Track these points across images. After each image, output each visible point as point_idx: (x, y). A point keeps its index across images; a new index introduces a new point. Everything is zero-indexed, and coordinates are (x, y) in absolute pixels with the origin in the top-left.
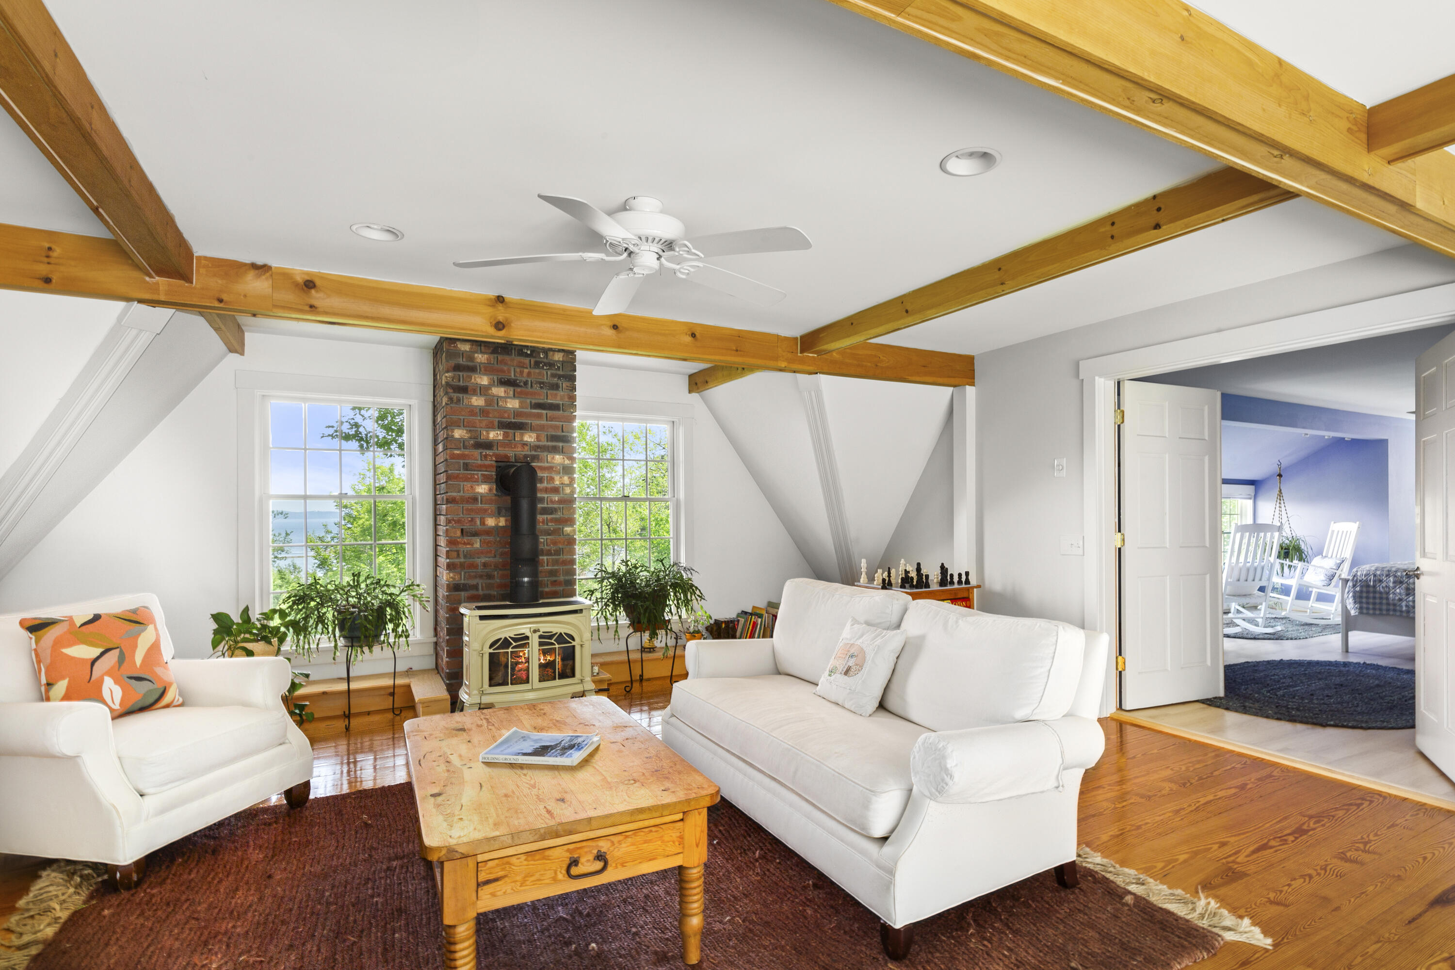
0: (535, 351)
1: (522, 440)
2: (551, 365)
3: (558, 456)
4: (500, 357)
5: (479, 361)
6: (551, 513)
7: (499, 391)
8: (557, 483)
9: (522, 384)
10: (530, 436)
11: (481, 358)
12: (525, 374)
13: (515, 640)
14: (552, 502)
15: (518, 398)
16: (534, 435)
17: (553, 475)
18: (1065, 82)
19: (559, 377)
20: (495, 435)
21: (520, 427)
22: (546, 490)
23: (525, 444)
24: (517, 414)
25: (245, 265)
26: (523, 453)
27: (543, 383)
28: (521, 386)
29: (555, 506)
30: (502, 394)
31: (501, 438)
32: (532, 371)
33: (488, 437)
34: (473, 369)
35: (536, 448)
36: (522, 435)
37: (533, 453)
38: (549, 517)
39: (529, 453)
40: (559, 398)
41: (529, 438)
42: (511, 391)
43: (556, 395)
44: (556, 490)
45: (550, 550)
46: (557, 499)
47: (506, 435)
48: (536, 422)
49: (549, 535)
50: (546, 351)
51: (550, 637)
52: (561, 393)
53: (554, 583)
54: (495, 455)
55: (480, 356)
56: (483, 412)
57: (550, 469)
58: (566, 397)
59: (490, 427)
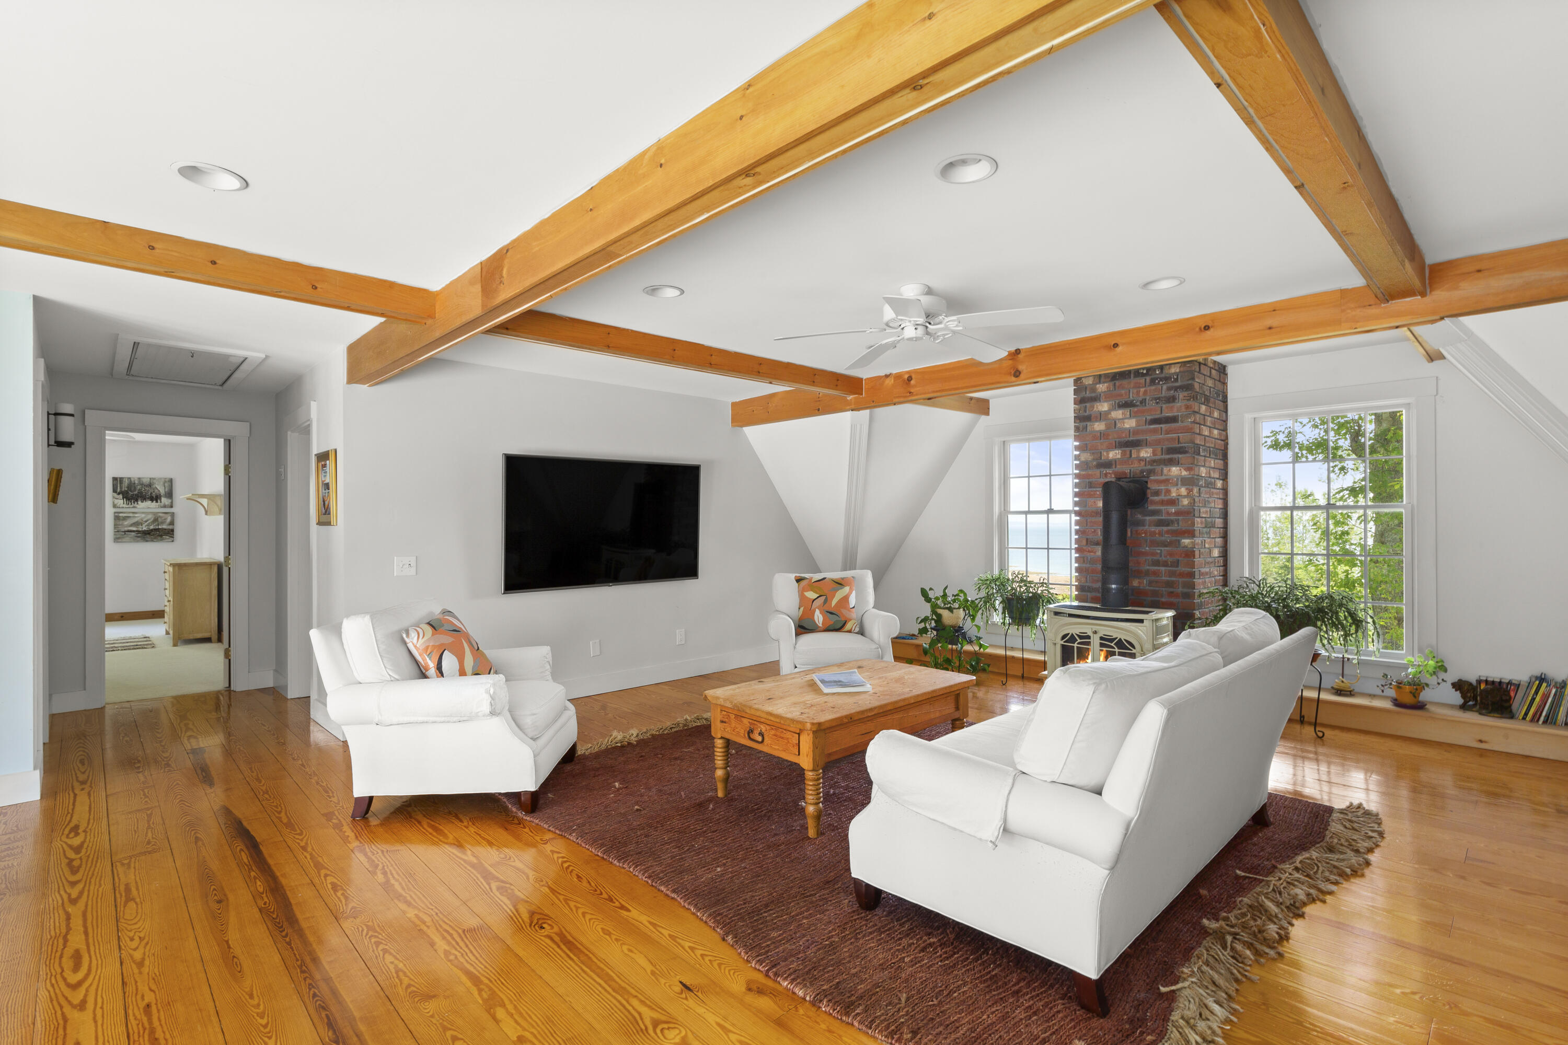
0: (1150, 370)
1: (1138, 456)
2: (1167, 379)
3: (1174, 468)
4: (1117, 383)
5: (1100, 390)
6: (1168, 525)
7: (1118, 414)
8: (1174, 494)
9: (1138, 403)
10: (1146, 452)
11: (1102, 387)
12: (1141, 393)
13: (1081, 637)
14: (1168, 514)
15: (1134, 417)
16: (1150, 450)
17: (1169, 487)
18: (708, 212)
19: (1176, 389)
20: (1114, 454)
21: (1136, 444)
22: (1162, 503)
23: (1141, 460)
24: (1135, 432)
25: (882, 377)
26: (1140, 469)
27: (1159, 398)
28: (1137, 406)
29: (1172, 518)
30: (1121, 417)
31: (1119, 456)
32: (1148, 388)
33: (1108, 457)
34: (1096, 399)
35: (1153, 462)
36: (1139, 452)
37: (1149, 467)
38: (1165, 529)
39: (1145, 468)
40: (1175, 410)
41: (1146, 453)
42: (1127, 411)
43: (1172, 407)
44: (1173, 502)
45: (1166, 562)
46: (1173, 511)
47: (1123, 454)
48: (1150, 438)
49: (1166, 546)
50: (1161, 368)
51: (1111, 640)
52: (1178, 404)
53: (1171, 594)
54: (1115, 473)
55: (1101, 386)
56: (1102, 435)
57: (1166, 481)
58: (1183, 408)
59: (1110, 448)
